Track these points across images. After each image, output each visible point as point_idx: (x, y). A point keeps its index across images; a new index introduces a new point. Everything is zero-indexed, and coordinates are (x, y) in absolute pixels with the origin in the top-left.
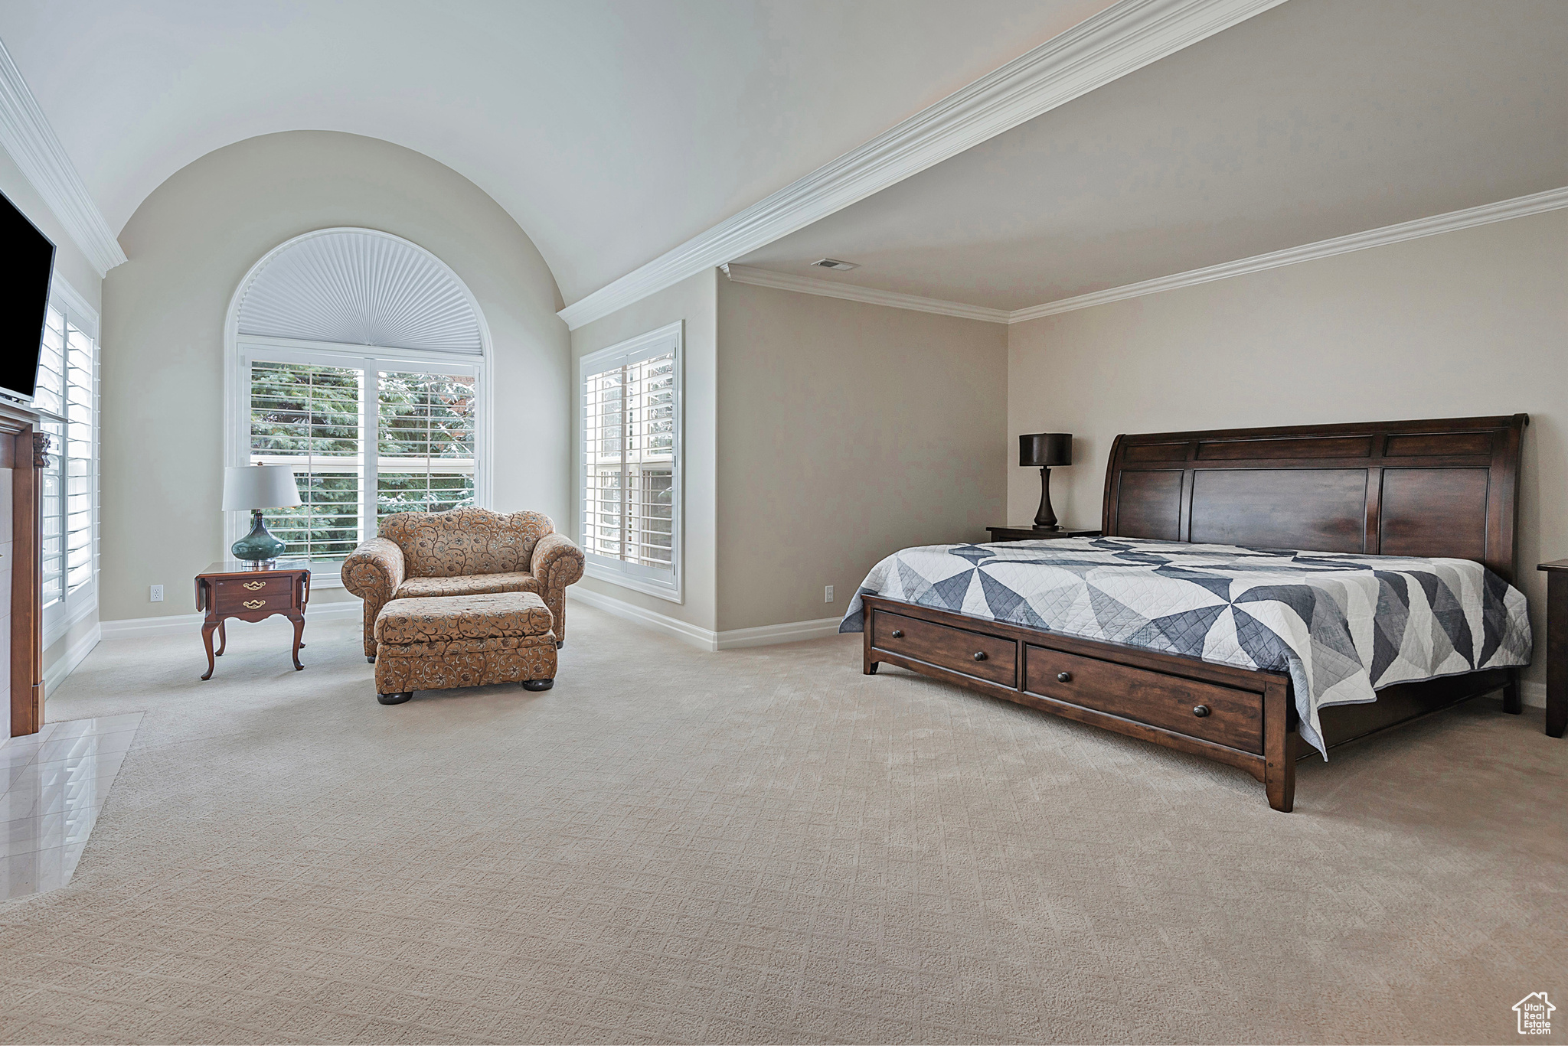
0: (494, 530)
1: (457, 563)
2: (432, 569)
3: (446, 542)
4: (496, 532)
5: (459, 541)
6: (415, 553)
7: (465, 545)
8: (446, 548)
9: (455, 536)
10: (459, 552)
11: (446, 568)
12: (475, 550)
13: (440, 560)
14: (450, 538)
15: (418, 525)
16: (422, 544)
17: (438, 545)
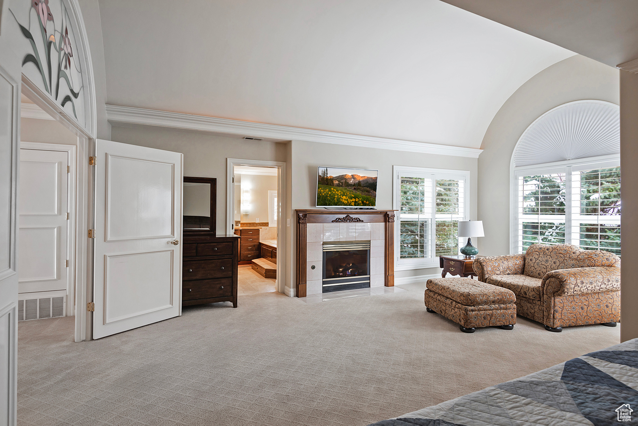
0: (566, 258)
1: (542, 272)
2: (532, 272)
3: (541, 261)
4: (566, 260)
5: (547, 261)
6: (527, 263)
7: (548, 264)
8: (540, 264)
9: (546, 258)
10: (545, 267)
11: (537, 274)
12: (552, 268)
13: (536, 269)
14: (543, 259)
15: (534, 250)
16: (531, 260)
17: (538, 261)
